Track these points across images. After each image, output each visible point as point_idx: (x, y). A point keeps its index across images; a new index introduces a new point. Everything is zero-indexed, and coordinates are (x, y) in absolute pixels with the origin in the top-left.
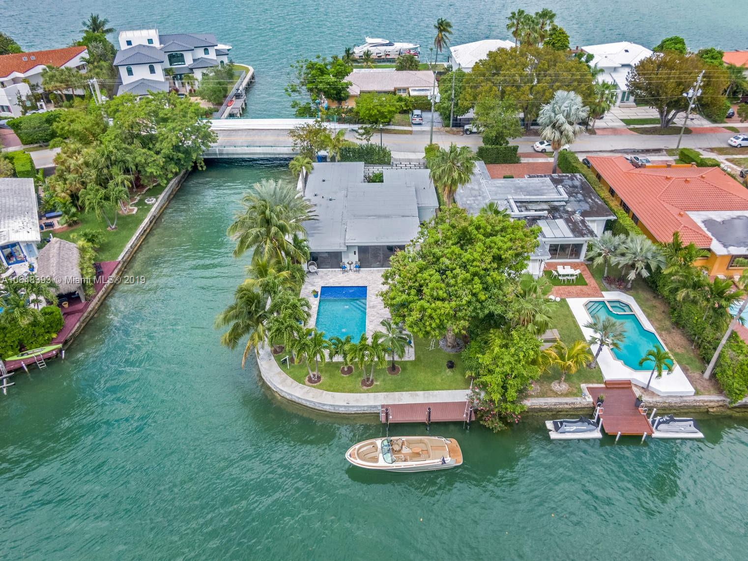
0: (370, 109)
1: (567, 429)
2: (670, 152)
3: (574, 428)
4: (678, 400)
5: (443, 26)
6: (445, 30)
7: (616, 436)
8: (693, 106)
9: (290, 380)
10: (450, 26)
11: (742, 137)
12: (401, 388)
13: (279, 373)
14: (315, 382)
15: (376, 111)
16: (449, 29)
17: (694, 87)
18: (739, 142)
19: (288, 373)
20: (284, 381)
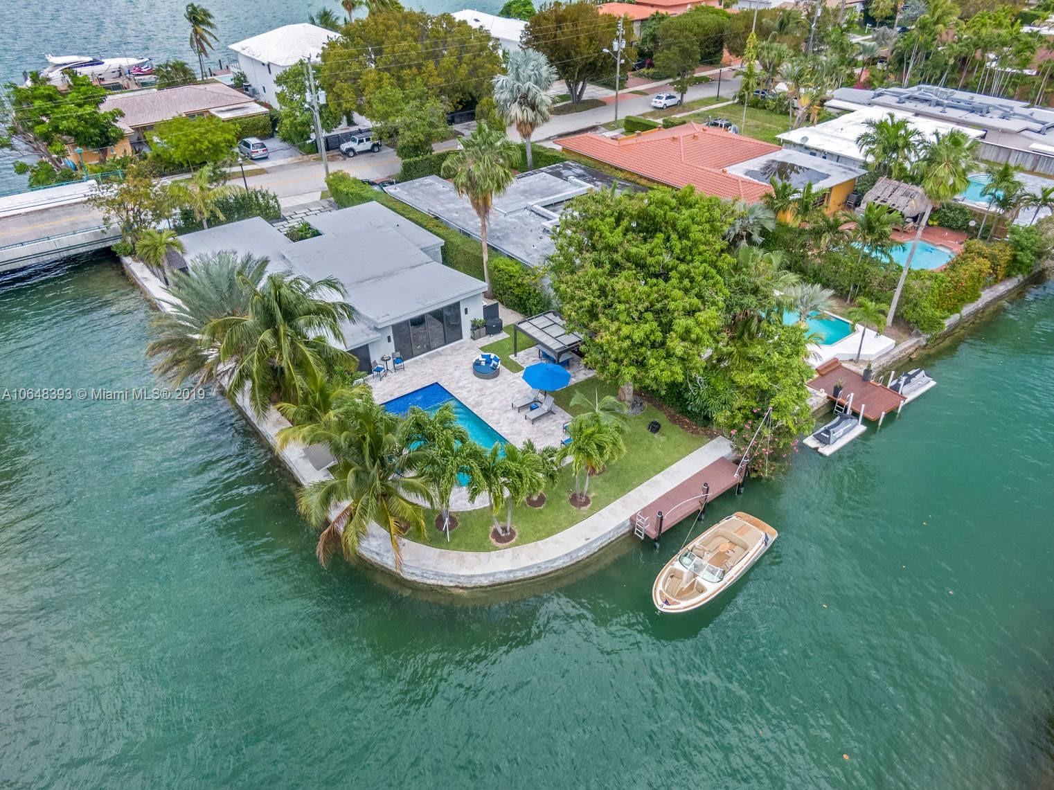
0: (193, 143)
1: (837, 435)
2: (608, 126)
3: (842, 430)
4: (887, 358)
5: (197, 17)
6: (203, 22)
7: (878, 420)
8: (623, 61)
9: (470, 556)
10: (210, 16)
11: (664, 96)
12: (628, 485)
13: (441, 555)
14: (511, 538)
15: (206, 143)
16: (211, 21)
17: (618, 38)
18: (664, 101)
19: (457, 547)
20: (462, 559)
